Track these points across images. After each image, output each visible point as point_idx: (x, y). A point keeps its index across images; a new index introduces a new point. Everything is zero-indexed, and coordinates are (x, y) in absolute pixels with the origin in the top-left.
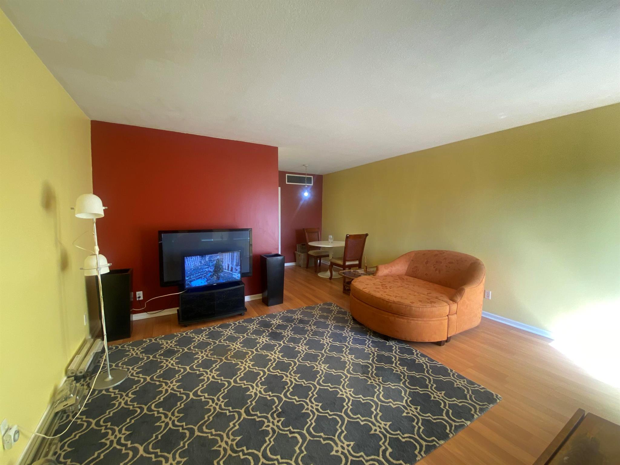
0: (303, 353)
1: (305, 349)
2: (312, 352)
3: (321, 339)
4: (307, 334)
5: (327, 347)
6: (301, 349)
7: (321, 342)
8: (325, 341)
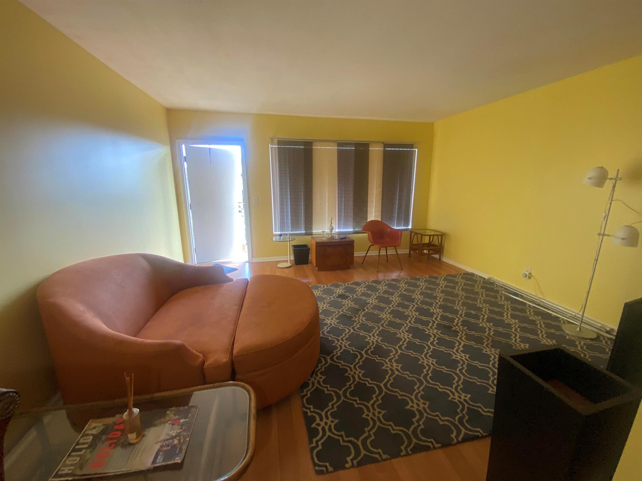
0: (403, 330)
1: (400, 334)
2: (392, 330)
3: (380, 343)
4: (398, 354)
5: (376, 331)
6: (405, 335)
7: (380, 338)
8: (376, 339)
